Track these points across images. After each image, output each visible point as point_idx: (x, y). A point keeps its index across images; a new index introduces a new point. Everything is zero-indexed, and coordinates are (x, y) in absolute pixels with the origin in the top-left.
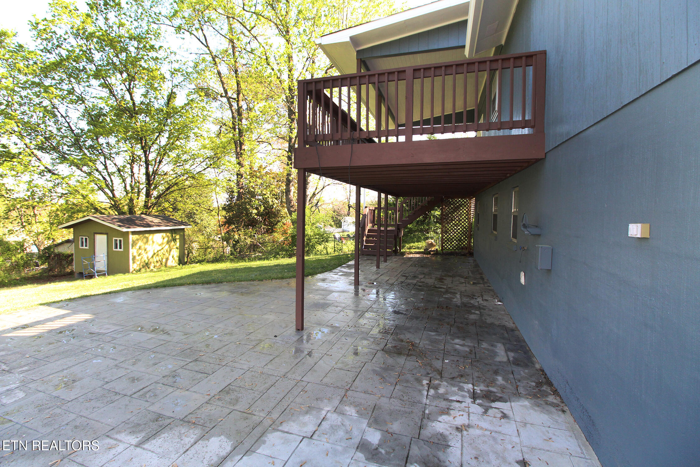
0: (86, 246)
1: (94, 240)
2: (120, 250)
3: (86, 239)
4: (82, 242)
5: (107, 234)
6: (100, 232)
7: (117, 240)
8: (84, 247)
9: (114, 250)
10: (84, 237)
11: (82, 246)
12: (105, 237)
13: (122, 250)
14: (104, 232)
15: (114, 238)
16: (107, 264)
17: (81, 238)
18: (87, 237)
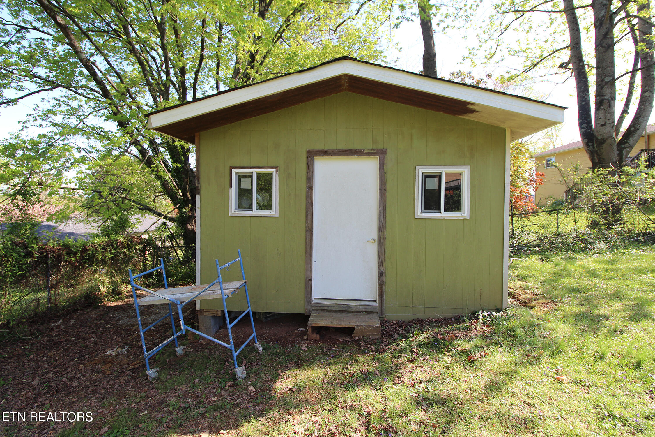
0: (265, 207)
5: (380, 153)
6: (342, 146)
8: (256, 212)
10: (254, 172)
12: (369, 164)
16: (381, 274)
17: (236, 173)
18: (273, 171)
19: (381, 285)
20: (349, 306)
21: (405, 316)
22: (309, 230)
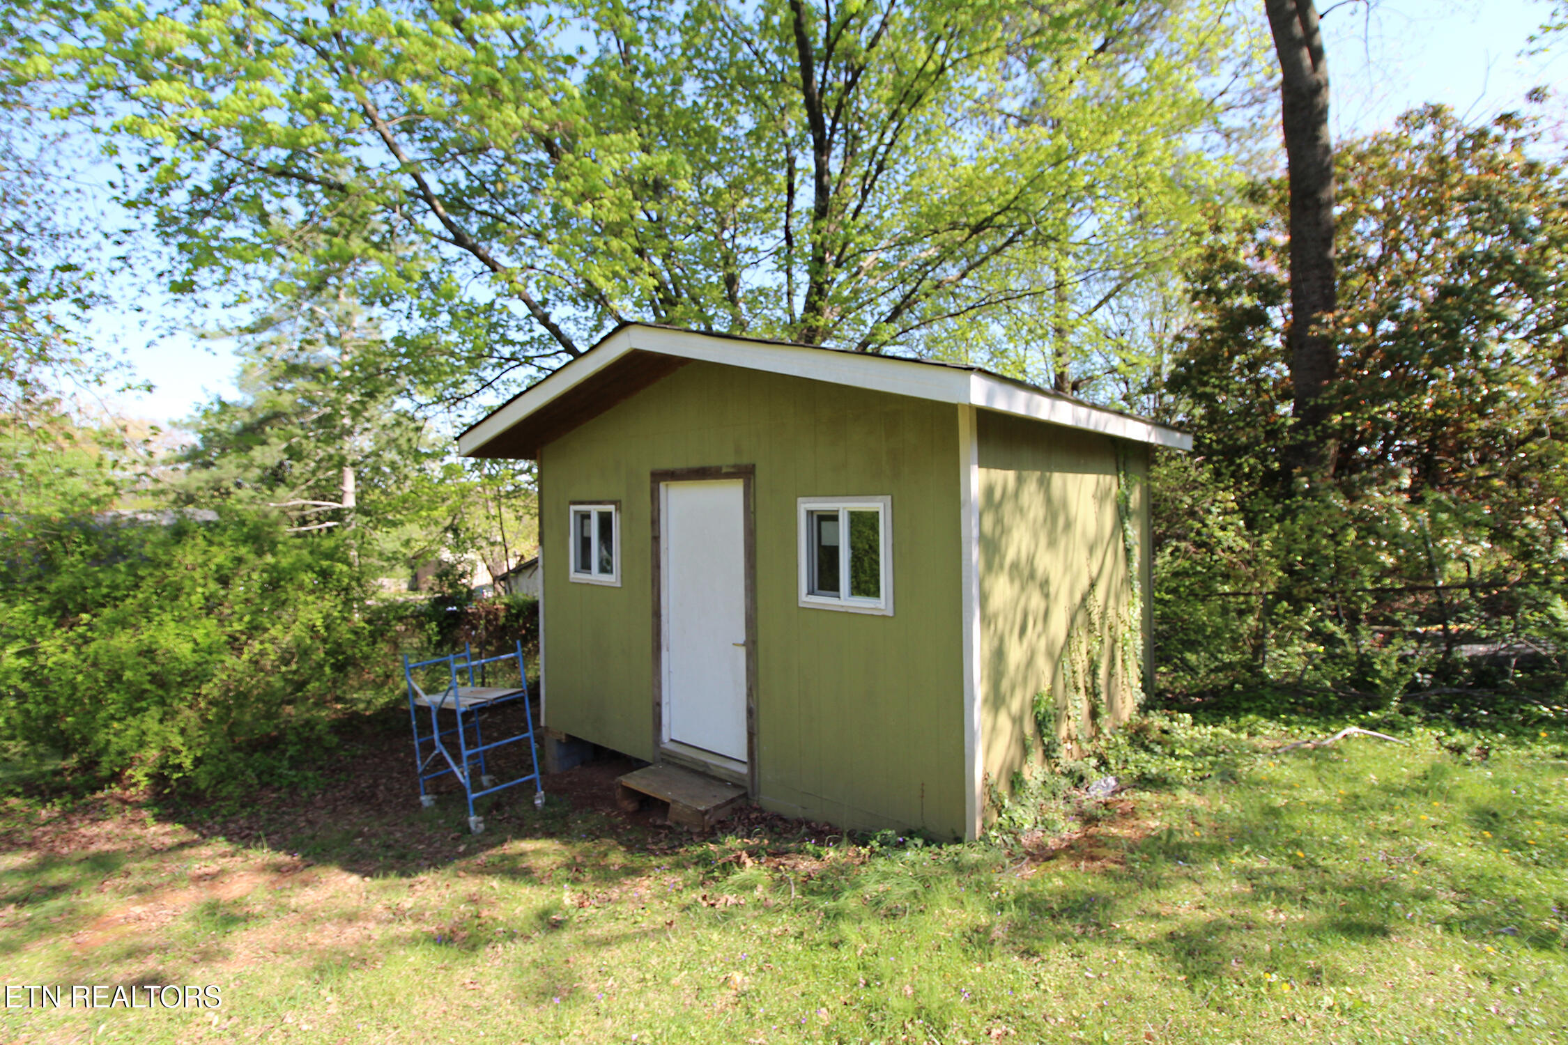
0: (605, 568)
1: (655, 522)
2: (863, 604)
3: (605, 521)
4: (585, 543)
5: (745, 473)
6: (695, 463)
7: (833, 518)
8: (595, 576)
9: (807, 600)
10: (594, 510)
11: (585, 566)
12: (730, 495)
13: (881, 604)
14: (727, 460)
15: (805, 505)
16: (750, 713)
17: (576, 512)
18: (611, 508)
19: (751, 735)
20: (706, 765)
21: (791, 808)
22: (657, 614)
